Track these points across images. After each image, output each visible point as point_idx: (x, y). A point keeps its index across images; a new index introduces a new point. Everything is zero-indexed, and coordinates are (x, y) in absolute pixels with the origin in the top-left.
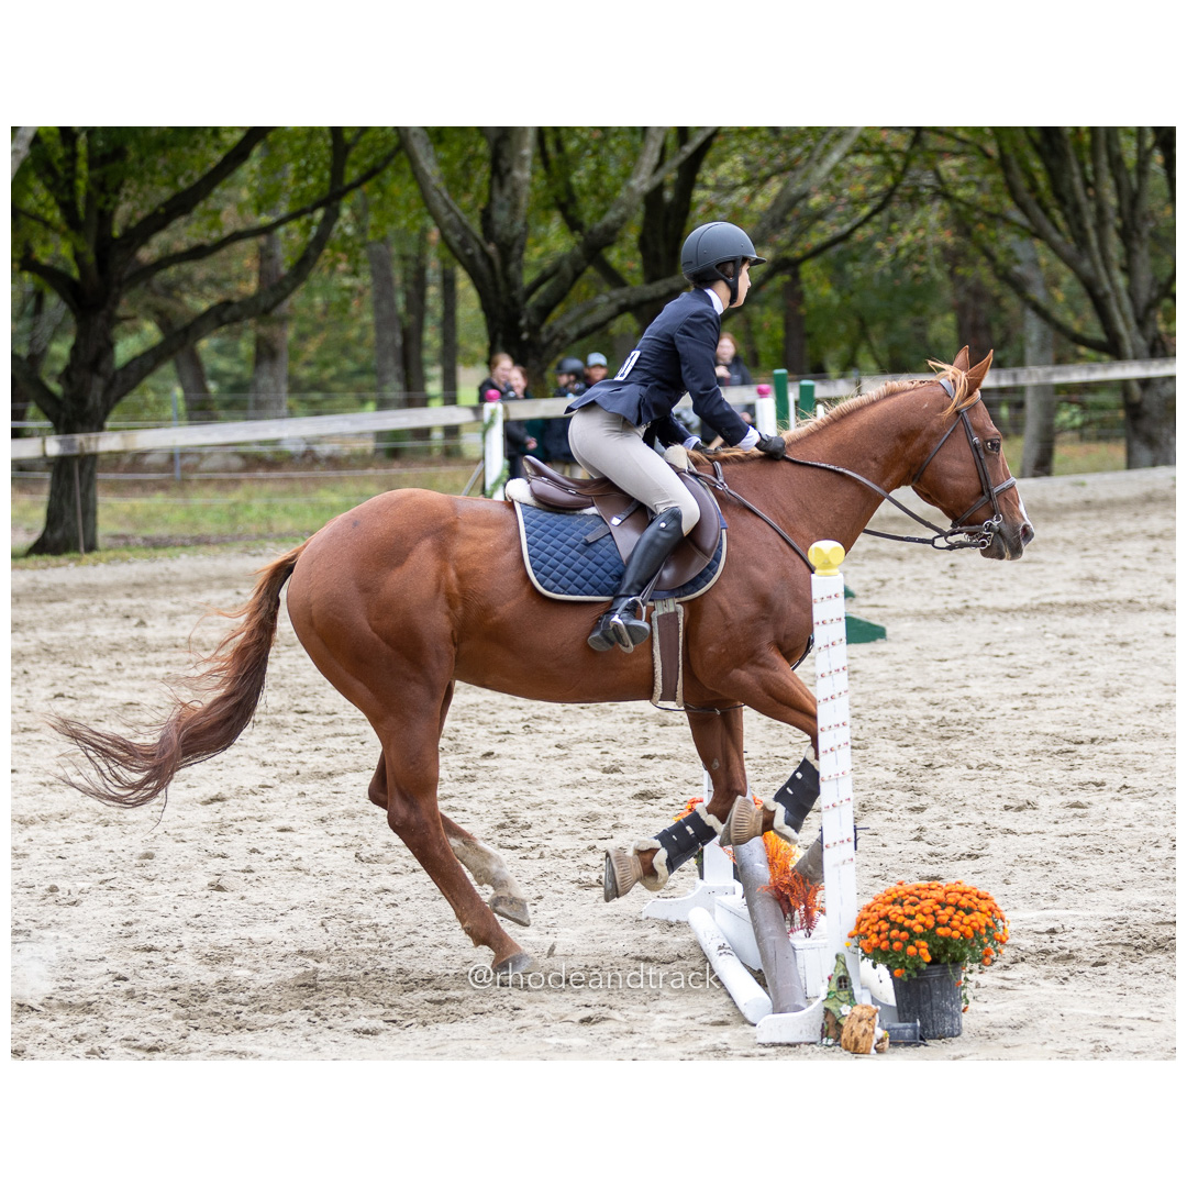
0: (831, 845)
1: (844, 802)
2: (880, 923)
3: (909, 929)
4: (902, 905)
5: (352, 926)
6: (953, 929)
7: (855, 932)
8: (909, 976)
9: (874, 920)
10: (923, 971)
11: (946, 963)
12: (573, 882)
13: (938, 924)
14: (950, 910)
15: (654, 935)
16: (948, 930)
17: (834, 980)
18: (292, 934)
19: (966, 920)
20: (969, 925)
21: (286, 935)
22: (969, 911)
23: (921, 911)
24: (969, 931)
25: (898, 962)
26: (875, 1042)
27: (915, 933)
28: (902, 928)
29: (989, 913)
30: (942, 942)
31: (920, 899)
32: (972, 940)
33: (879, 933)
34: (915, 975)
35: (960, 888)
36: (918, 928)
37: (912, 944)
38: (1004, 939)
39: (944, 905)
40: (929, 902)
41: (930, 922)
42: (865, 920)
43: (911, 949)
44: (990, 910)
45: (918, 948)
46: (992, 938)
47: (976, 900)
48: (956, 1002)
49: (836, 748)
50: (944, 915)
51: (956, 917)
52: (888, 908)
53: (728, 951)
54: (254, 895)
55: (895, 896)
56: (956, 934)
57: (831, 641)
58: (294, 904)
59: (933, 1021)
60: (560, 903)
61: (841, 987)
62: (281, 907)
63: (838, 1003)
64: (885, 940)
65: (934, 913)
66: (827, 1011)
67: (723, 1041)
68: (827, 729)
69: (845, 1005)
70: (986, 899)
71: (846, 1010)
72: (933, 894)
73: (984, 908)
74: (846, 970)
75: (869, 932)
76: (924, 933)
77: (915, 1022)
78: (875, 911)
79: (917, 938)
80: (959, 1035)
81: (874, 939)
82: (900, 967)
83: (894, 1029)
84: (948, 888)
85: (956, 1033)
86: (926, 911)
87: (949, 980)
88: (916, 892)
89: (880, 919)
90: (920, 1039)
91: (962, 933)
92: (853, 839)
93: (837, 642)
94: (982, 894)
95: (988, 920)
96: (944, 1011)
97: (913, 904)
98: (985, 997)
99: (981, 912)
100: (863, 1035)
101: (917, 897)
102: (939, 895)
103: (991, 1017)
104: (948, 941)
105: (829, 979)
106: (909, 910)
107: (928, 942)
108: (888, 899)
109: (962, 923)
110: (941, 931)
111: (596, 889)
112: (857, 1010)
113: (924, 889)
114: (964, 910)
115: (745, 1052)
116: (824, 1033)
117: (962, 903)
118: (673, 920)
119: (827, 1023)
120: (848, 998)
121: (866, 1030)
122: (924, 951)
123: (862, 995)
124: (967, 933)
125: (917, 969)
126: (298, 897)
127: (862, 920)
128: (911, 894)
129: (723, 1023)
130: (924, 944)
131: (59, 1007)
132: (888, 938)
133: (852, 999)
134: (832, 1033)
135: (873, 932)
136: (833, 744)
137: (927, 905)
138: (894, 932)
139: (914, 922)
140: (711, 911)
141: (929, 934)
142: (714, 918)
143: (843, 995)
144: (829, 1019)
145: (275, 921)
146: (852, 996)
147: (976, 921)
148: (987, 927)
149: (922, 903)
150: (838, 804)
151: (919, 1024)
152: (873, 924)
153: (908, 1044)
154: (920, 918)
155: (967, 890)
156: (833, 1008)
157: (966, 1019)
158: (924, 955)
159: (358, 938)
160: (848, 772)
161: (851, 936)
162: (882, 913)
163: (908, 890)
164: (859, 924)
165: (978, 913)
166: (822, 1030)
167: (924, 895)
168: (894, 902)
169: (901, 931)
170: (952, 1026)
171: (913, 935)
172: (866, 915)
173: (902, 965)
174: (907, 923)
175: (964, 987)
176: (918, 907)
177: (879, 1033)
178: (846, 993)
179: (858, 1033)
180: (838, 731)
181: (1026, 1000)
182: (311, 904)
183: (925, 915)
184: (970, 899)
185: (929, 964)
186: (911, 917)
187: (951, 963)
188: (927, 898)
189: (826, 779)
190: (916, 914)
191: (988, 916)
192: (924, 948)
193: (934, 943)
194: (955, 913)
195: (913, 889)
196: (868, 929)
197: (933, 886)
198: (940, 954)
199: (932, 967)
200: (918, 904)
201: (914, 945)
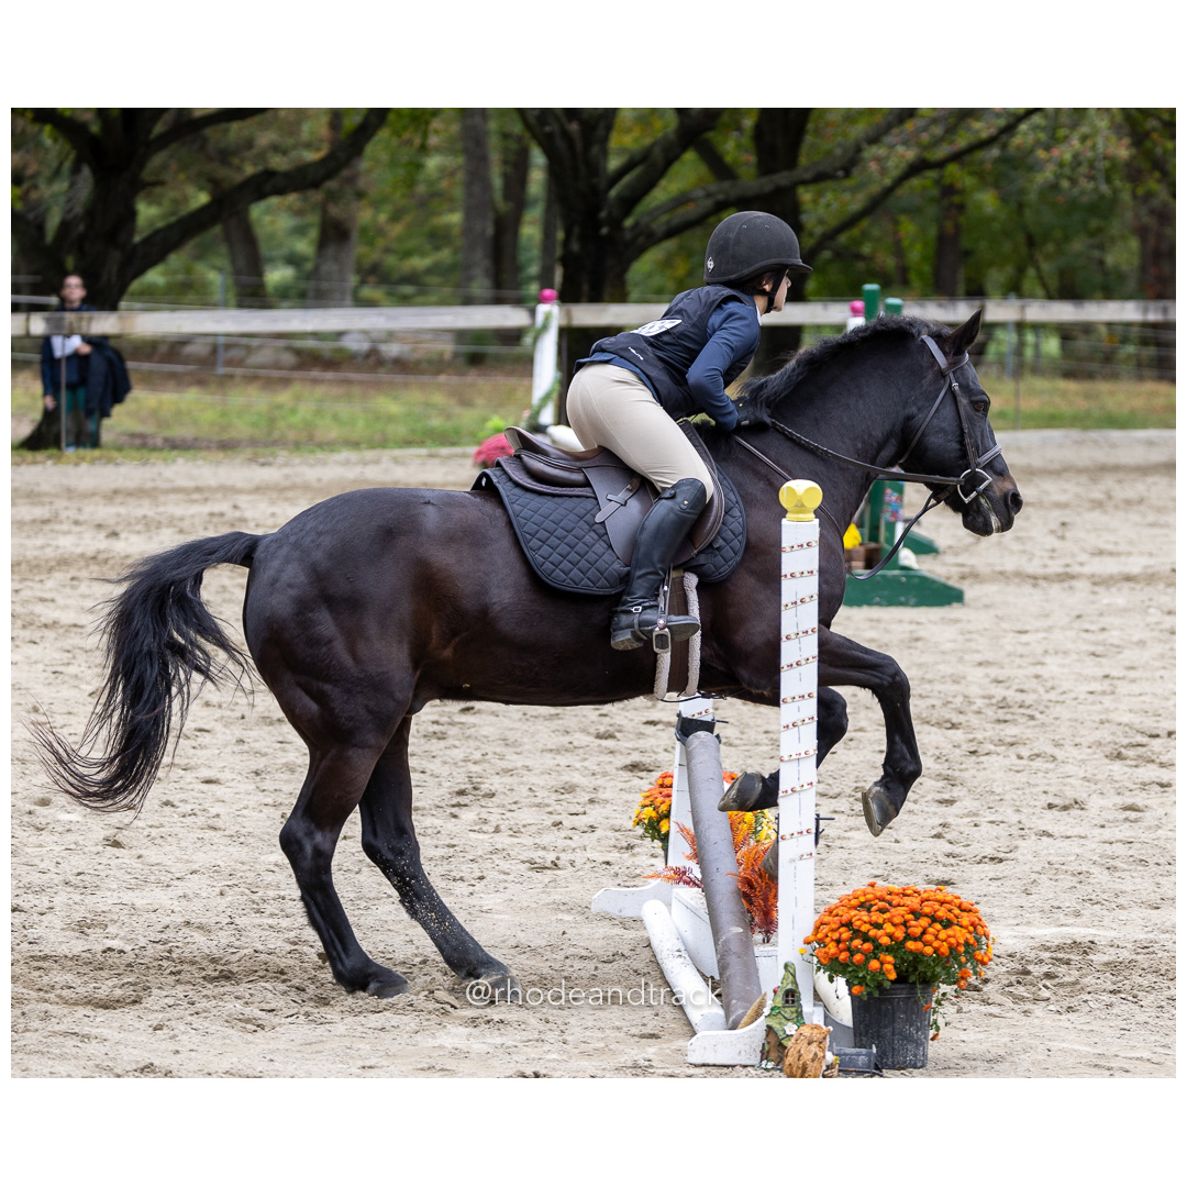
0: (788, 837)
1: (806, 787)
2: (842, 929)
3: (874, 940)
4: (869, 911)
5: (254, 897)
6: (926, 944)
7: (812, 938)
8: (869, 994)
9: (834, 926)
10: (886, 990)
11: (914, 983)
12: (523, 862)
13: (908, 937)
14: (924, 922)
16: (919, 945)
17: (781, 994)
18: (184, 902)
19: (943, 935)
20: (945, 940)
21: (176, 903)
22: (947, 924)
23: (890, 920)
24: (944, 949)
25: (857, 977)
26: (824, 1068)
27: (881, 945)
28: (866, 938)
29: (971, 928)
30: (911, 958)
31: (890, 904)
32: (948, 958)
33: (838, 941)
34: (876, 994)
35: (939, 896)
36: (885, 940)
37: (876, 957)
38: (986, 959)
39: (917, 914)
40: (901, 910)
41: (900, 934)
42: (825, 924)
43: (874, 964)
44: (973, 924)
45: (882, 964)
46: (972, 958)
47: (957, 911)
48: (924, 1028)
49: (799, 723)
50: (917, 927)
52: (853, 913)
54: (152, 855)
55: (862, 899)
56: (929, 950)
57: (800, 597)
58: (195, 867)
59: (893, 1049)
60: (503, 885)
61: (787, 1002)
62: (179, 869)
63: (783, 1021)
64: (844, 950)
65: (905, 924)
66: (770, 1029)
67: (647, 1056)
69: (790, 1024)
70: (970, 911)
71: (791, 1029)
72: (907, 901)
73: (965, 921)
74: (795, 982)
75: (828, 940)
76: (891, 945)
77: (871, 1048)
78: (837, 915)
79: (882, 951)
80: (921, 1067)
81: (832, 948)
82: (859, 983)
83: (846, 1054)
84: (925, 896)
85: (919, 1065)
86: (896, 920)
87: (916, 1002)
88: (888, 897)
89: (843, 925)
90: (877, 1068)
91: (936, 950)
92: (814, 831)
93: (807, 599)
94: (965, 905)
95: (968, 936)
96: (908, 1038)
97: (882, 911)
98: (966, 1024)
99: (961, 926)
100: (813, 1061)
101: (886, 902)
102: (914, 902)
103: (965, 1048)
104: (918, 957)
105: (775, 992)
106: (876, 917)
107: (895, 957)
108: (854, 902)
109: (937, 938)
110: (911, 945)
111: (549, 872)
112: (806, 1031)
113: (898, 894)
114: (941, 923)
115: (669, 1071)
116: (765, 1055)
117: (940, 914)
118: (628, 913)
119: (769, 1043)
120: (795, 1015)
121: (816, 1054)
122: (890, 967)
123: (812, 1014)
124: (942, 950)
125: (879, 986)
126: (202, 859)
127: (822, 924)
128: (881, 899)
129: (652, 1036)
130: (890, 958)
132: (848, 949)
133: (799, 1018)
134: (773, 1055)
135: (832, 940)
136: (796, 717)
137: (898, 914)
138: (857, 942)
139: (880, 932)
140: (669, 905)
141: (896, 948)
142: (670, 912)
143: (788, 1012)
144: (772, 1039)
145: (168, 886)
146: (800, 1014)
147: (954, 937)
148: (967, 944)
149: (893, 910)
150: (798, 789)
151: (874, 1050)
152: (833, 930)
153: (860, 1073)
154: (889, 928)
155: (949, 898)
156: (776, 1026)
157: (933, 1049)
158: (889, 971)
159: (258, 911)
160: (811, 752)
161: (807, 942)
162: (845, 919)
163: (879, 894)
164: (817, 929)
165: (958, 928)
166: (762, 1052)
167: (896, 900)
168: (861, 906)
169: (864, 941)
170: (915, 1056)
171: (878, 947)
172: (827, 919)
173: (862, 981)
174: (872, 933)
175: (934, 1012)
176: (886, 916)
177: (830, 1058)
178: (793, 1009)
179: (807, 1057)
180: (802, 703)
181: (1013, 1031)
182: (216, 869)
183: (895, 925)
184: (950, 911)
185: (893, 982)
186: (878, 926)
187: (921, 983)
188: (899, 905)
189: (786, 758)
190: (884, 923)
191: (970, 933)
192: (889, 963)
193: (902, 958)
194: (930, 925)
195: (884, 893)
196: (827, 936)
197: (909, 892)
198: (907, 971)
199: (898, 986)
200: (887, 911)
201: (878, 959)
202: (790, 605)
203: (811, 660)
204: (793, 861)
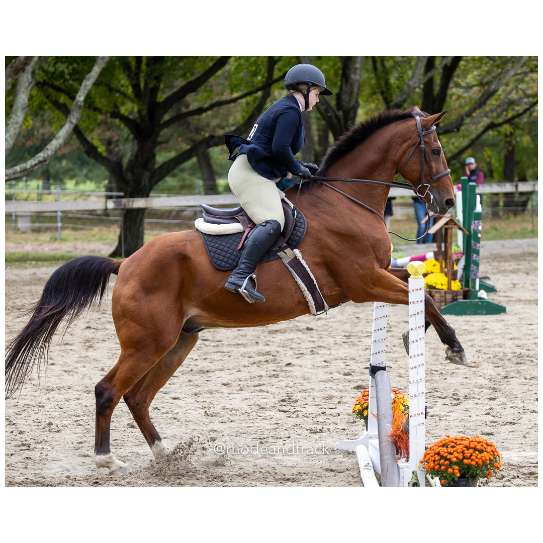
0: (413, 416)
1: (421, 394)
2: (436, 456)
3: (449, 460)
4: (447, 447)
6: (472, 460)
7: (423, 460)
8: (449, 483)
9: (432, 454)
10: (456, 481)
11: (468, 478)
12: (307, 430)
13: (464, 458)
14: (471, 451)
15: (339, 458)
16: (470, 461)
17: (411, 484)
19: (479, 456)
20: (481, 459)
22: (481, 452)
23: (456, 451)
24: (480, 462)
25: (443, 476)
27: (453, 462)
28: (446, 459)
29: (492, 453)
30: (466, 467)
31: (456, 445)
32: (482, 466)
33: (434, 461)
34: (452, 483)
35: (478, 440)
36: (454, 459)
37: (451, 467)
38: (499, 466)
39: (468, 448)
40: (461, 446)
41: (461, 456)
42: (428, 454)
43: (450, 470)
44: (492, 451)
45: (453, 470)
46: (493, 465)
47: (485, 446)
49: (417, 367)
50: (468, 453)
51: (474, 454)
52: (440, 448)
53: (370, 468)
55: (444, 443)
56: (473, 463)
57: (417, 312)
60: (298, 440)
64: (437, 465)
65: (463, 452)
68: (413, 357)
70: (491, 446)
72: (463, 442)
73: (489, 449)
74: (417, 479)
75: (430, 460)
76: (457, 462)
78: (433, 450)
79: (453, 464)
81: (432, 464)
82: (444, 479)
84: (471, 440)
86: (459, 451)
88: (455, 441)
89: (436, 454)
91: (477, 463)
92: (424, 413)
93: (420, 313)
94: (489, 443)
95: (491, 456)
97: (453, 447)
99: (487, 452)
101: (455, 443)
102: (466, 443)
104: (469, 467)
105: (409, 484)
106: (450, 450)
107: (459, 467)
108: (441, 444)
109: (477, 457)
110: (466, 461)
111: (318, 434)
113: (459, 440)
114: (479, 451)
117: (477, 447)
118: (351, 451)
122: (457, 471)
124: (479, 463)
125: (453, 480)
127: (427, 454)
128: (452, 442)
130: (457, 467)
131: (31, 483)
132: (439, 464)
135: (432, 461)
136: (416, 364)
137: (459, 448)
138: (442, 461)
139: (452, 456)
140: (367, 447)
141: (459, 463)
142: (368, 450)
147: (484, 457)
148: (490, 458)
149: (457, 447)
150: (417, 395)
152: (432, 456)
154: (456, 454)
155: (481, 440)
158: (457, 473)
160: (423, 379)
161: (421, 462)
162: (437, 451)
163: (451, 440)
164: (425, 456)
165: (485, 453)
167: (458, 442)
168: (443, 446)
169: (445, 461)
171: (451, 463)
172: (429, 452)
173: (446, 478)
174: (449, 456)
176: (455, 449)
180: (419, 358)
183: (457, 453)
184: (482, 446)
185: (459, 478)
186: (451, 454)
187: (471, 478)
188: (460, 444)
189: (412, 382)
190: (454, 452)
191: (491, 455)
192: (456, 469)
193: (462, 467)
194: (474, 452)
195: (454, 439)
196: (429, 459)
197: (464, 439)
198: (465, 473)
199: (461, 479)
200: (455, 447)
201: (452, 468)
202: (413, 315)
203: (422, 339)
204: (415, 426)
